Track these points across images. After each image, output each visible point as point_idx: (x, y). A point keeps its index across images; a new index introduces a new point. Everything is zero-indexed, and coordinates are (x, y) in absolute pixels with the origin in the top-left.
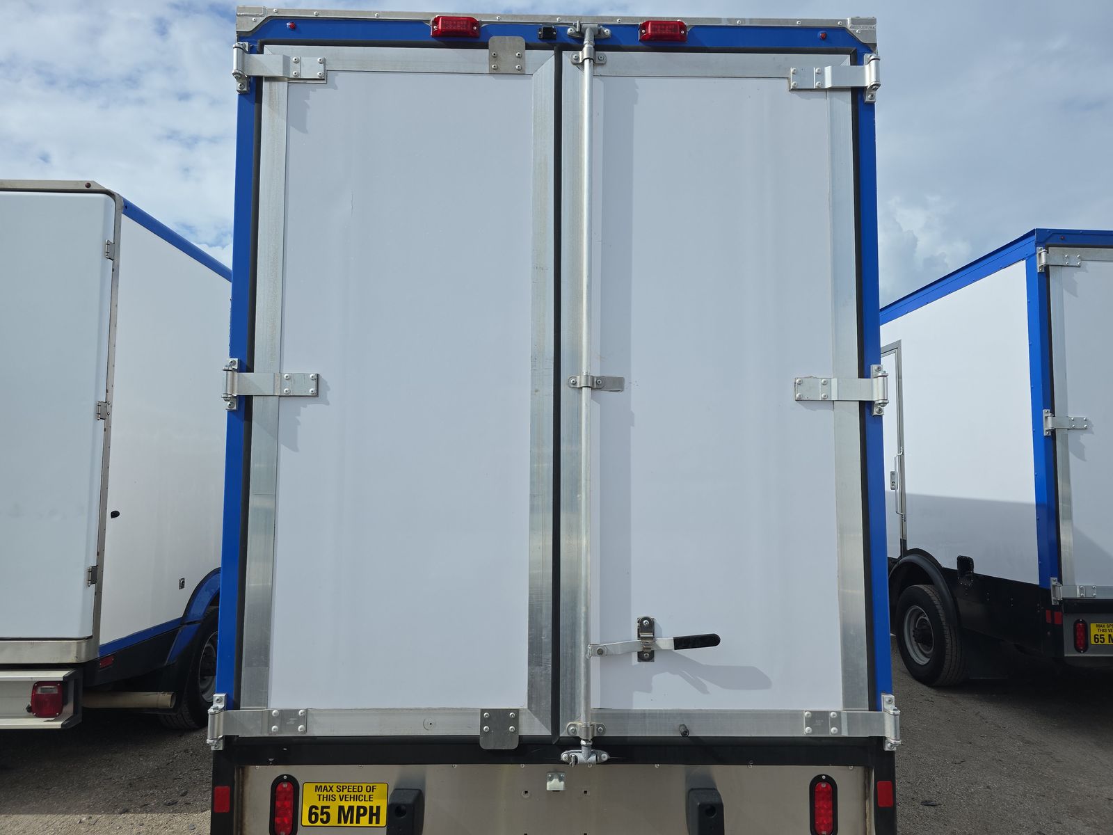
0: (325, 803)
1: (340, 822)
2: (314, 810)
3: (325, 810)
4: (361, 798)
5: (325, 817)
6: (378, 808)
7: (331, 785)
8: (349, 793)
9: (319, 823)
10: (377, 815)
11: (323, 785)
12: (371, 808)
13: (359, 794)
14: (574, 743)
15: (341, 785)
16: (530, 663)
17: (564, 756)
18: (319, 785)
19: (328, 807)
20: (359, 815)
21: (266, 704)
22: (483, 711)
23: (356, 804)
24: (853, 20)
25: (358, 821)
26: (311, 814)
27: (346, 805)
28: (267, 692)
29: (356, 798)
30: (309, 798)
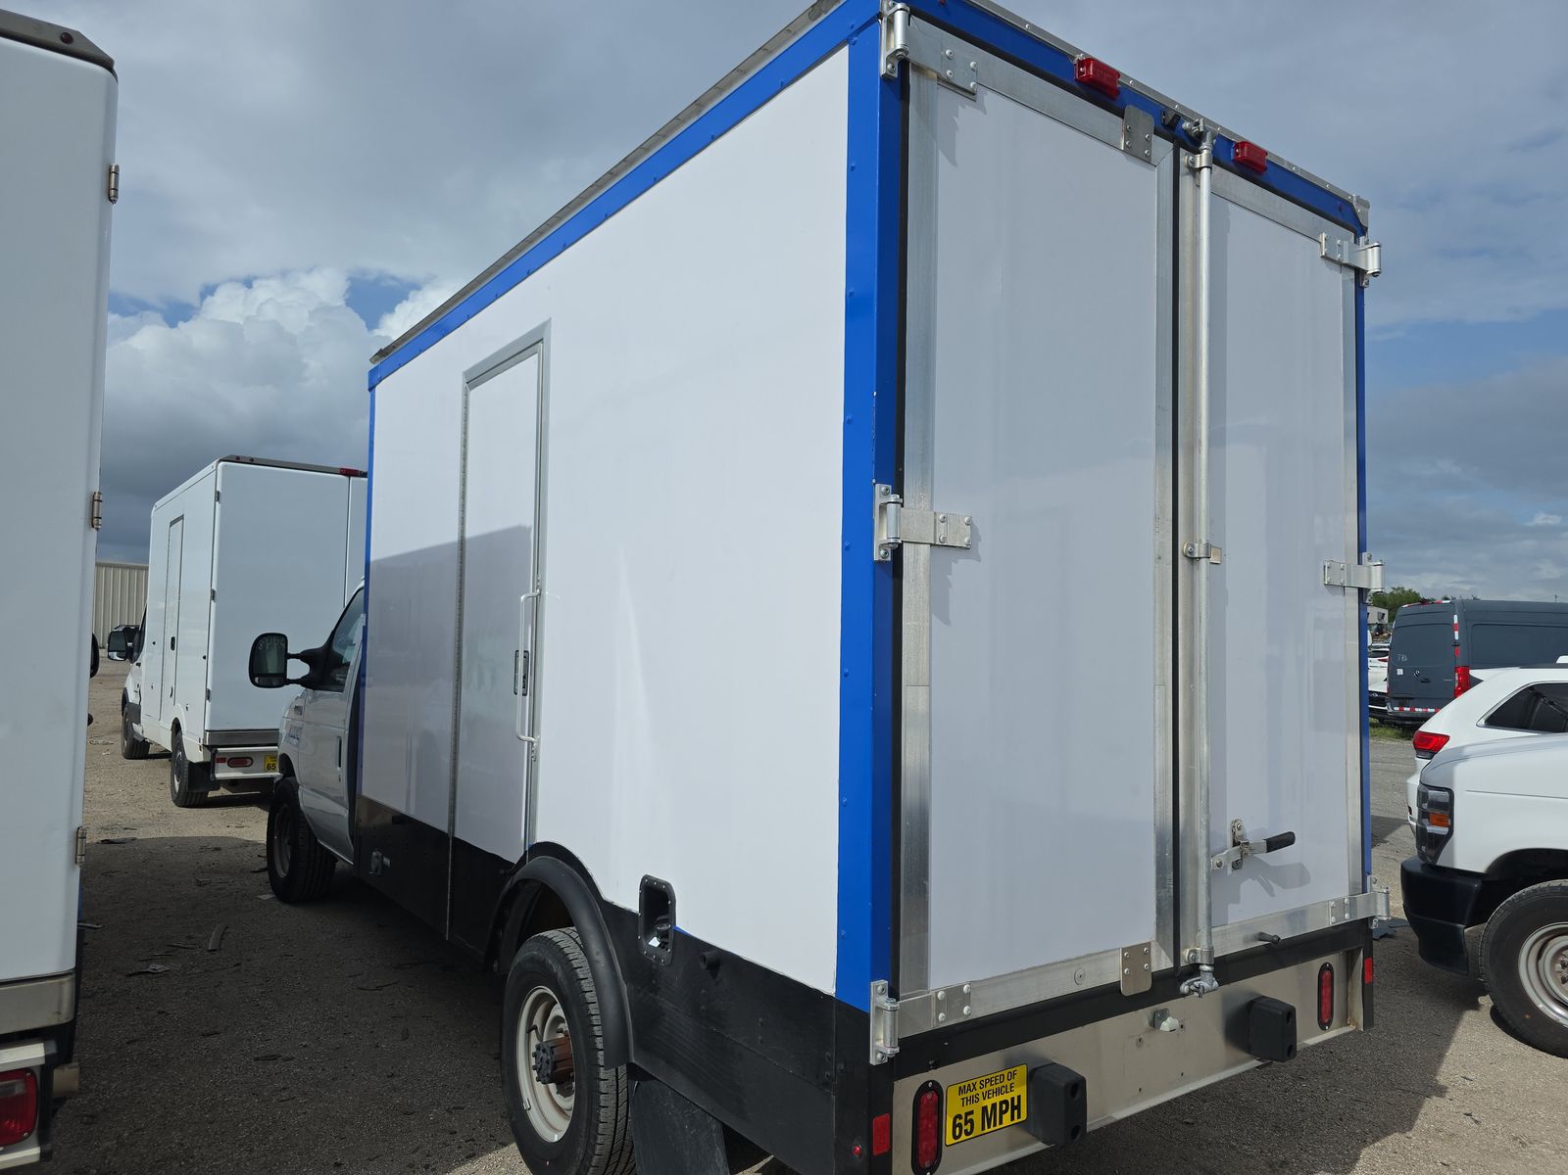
0: (968, 1109)
1: (983, 1129)
2: (958, 1121)
3: (969, 1117)
4: (1004, 1090)
5: (968, 1127)
6: (1019, 1097)
7: (974, 1081)
8: (992, 1088)
9: (964, 1137)
10: (1018, 1108)
11: (966, 1084)
12: (1013, 1099)
13: (1000, 1085)
14: (1194, 970)
15: (984, 1079)
16: (1157, 887)
17: (1184, 988)
18: (962, 1085)
19: (972, 1113)
20: (1002, 1113)
21: (925, 986)
22: (1124, 950)
23: (997, 1099)
24: (1358, 197)
25: (1001, 1123)
26: (955, 1126)
27: (988, 1103)
28: (927, 969)
29: (999, 1092)
30: (954, 1106)
